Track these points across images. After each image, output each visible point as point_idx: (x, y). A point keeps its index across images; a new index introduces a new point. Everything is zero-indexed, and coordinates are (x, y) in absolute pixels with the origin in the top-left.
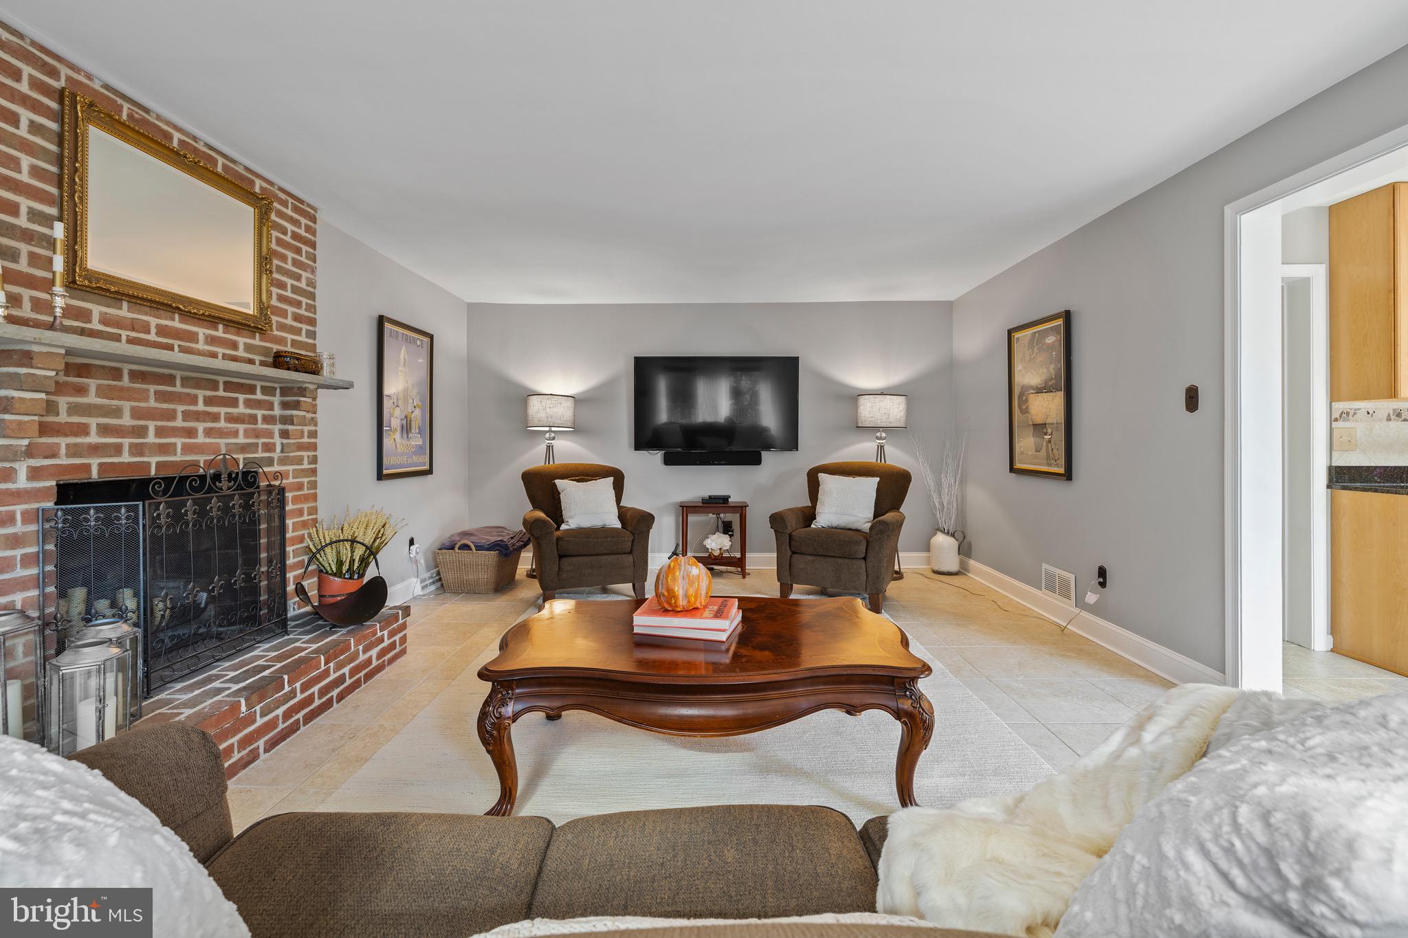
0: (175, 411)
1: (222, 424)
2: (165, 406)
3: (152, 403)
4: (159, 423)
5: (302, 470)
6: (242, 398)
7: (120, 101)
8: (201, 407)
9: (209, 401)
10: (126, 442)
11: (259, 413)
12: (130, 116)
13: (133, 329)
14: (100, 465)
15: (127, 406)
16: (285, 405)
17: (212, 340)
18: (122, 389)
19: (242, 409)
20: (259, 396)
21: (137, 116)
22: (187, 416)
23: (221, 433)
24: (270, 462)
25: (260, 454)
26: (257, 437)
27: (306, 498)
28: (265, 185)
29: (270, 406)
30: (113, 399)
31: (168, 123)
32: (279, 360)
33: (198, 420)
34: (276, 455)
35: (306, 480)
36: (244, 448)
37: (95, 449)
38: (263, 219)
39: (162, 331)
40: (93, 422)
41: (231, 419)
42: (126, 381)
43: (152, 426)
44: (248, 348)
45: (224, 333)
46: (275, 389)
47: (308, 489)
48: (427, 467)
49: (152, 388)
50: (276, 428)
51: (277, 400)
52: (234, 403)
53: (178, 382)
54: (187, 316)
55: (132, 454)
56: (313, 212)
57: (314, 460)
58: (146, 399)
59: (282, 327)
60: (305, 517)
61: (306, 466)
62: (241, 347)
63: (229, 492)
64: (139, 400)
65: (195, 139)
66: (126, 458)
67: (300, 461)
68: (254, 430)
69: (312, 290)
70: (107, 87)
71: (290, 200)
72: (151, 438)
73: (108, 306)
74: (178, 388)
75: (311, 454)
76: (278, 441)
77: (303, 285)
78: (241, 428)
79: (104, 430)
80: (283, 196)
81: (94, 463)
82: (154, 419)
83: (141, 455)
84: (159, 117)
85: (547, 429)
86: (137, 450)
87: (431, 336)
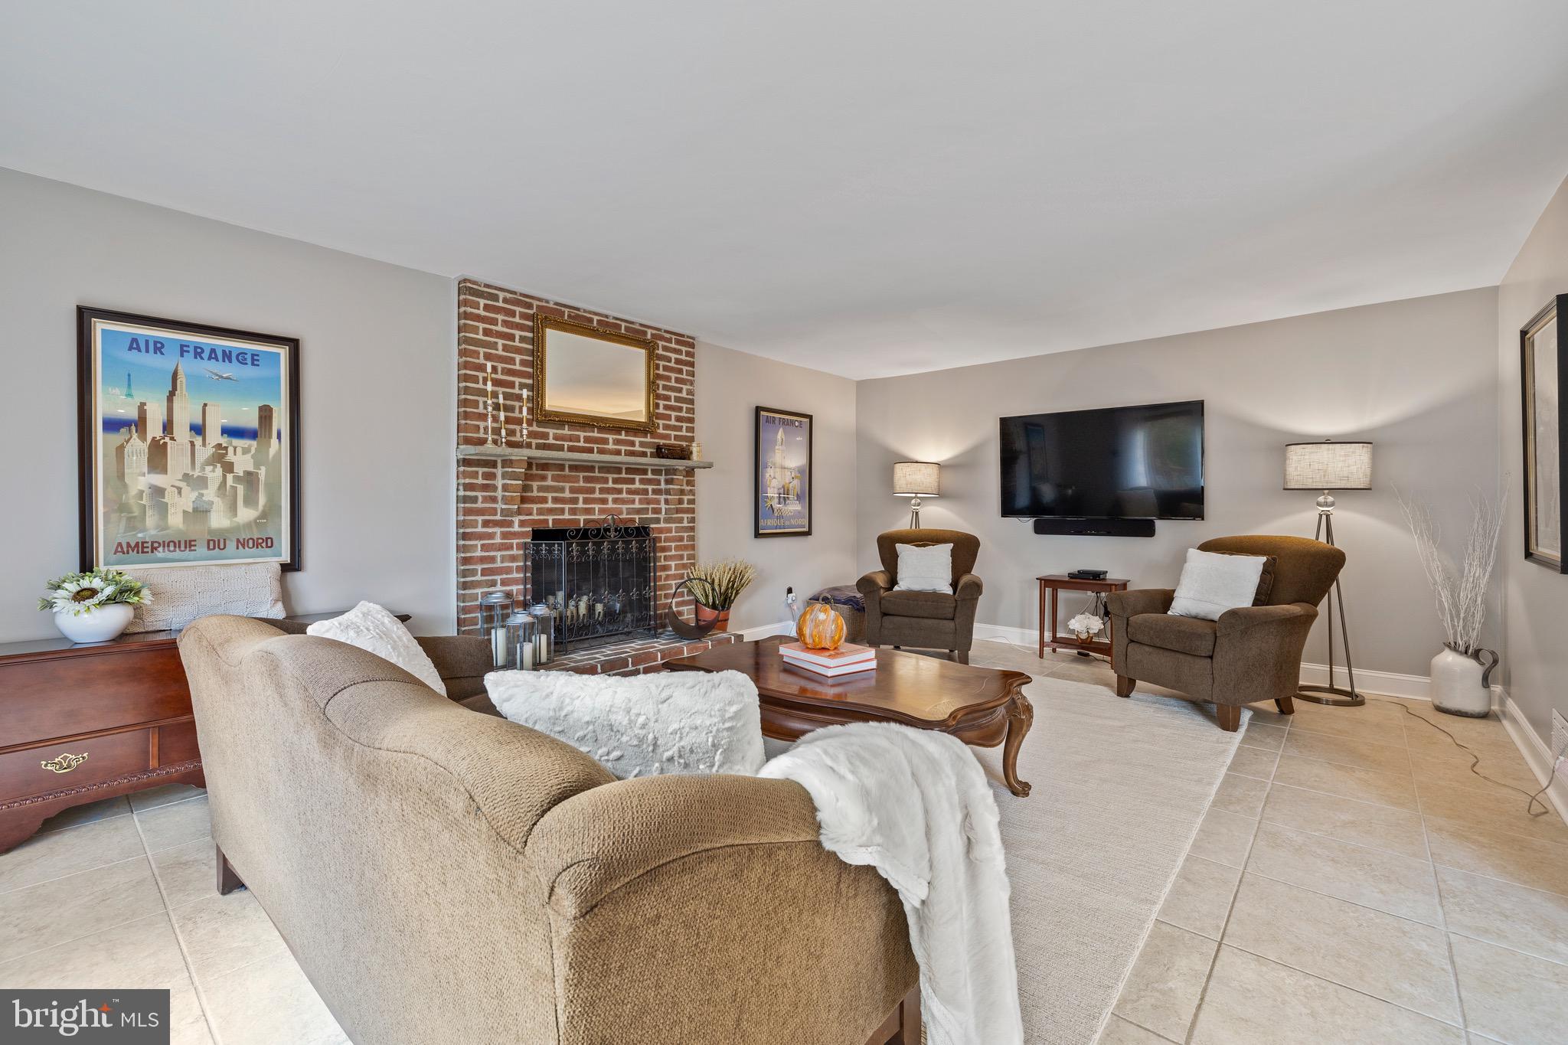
0: (594, 488)
1: (624, 495)
2: (589, 485)
3: (582, 484)
4: (585, 496)
5: (683, 527)
6: (637, 478)
7: (563, 309)
8: (610, 485)
9: (615, 481)
10: (567, 507)
11: (650, 488)
12: (569, 316)
13: (571, 441)
14: (553, 520)
15: (567, 485)
16: (667, 482)
17: (617, 442)
18: (564, 476)
19: (637, 485)
20: (650, 476)
21: (573, 314)
22: (602, 491)
23: (623, 501)
24: (658, 521)
25: (650, 515)
26: (648, 504)
27: (686, 547)
28: (654, 332)
29: (658, 482)
30: (559, 482)
31: (590, 312)
32: (659, 452)
33: (609, 493)
34: (662, 516)
35: (686, 535)
36: (638, 511)
37: (551, 511)
38: (652, 356)
39: (587, 440)
40: (550, 495)
41: (629, 492)
42: (567, 472)
43: (581, 497)
44: (642, 444)
45: (626, 436)
46: (662, 470)
47: (687, 541)
48: (806, 529)
49: (581, 475)
50: (662, 498)
51: (662, 478)
52: (632, 481)
53: (597, 470)
54: (601, 429)
55: (570, 514)
56: (692, 341)
57: (693, 520)
58: (578, 481)
59: (666, 427)
60: (685, 561)
61: (685, 524)
62: (637, 444)
63: (615, 539)
64: (574, 482)
65: (607, 317)
66: (567, 516)
67: (681, 520)
68: (647, 499)
69: (691, 397)
70: (556, 304)
71: (674, 337)
72: (581, 505)
73: (557, 429)
74: (597, 474)
75: (689, 516)
76: (663, 506)
77: (684, 395)
78: (637, 497)
79: (556, 500)
80: (668, 336)
81: (550, 518)
82: (582, 494)
83: (575, 514)
84: (585, 311)
85: (914, 495)
86: (573, 511)
87: (810, 417)
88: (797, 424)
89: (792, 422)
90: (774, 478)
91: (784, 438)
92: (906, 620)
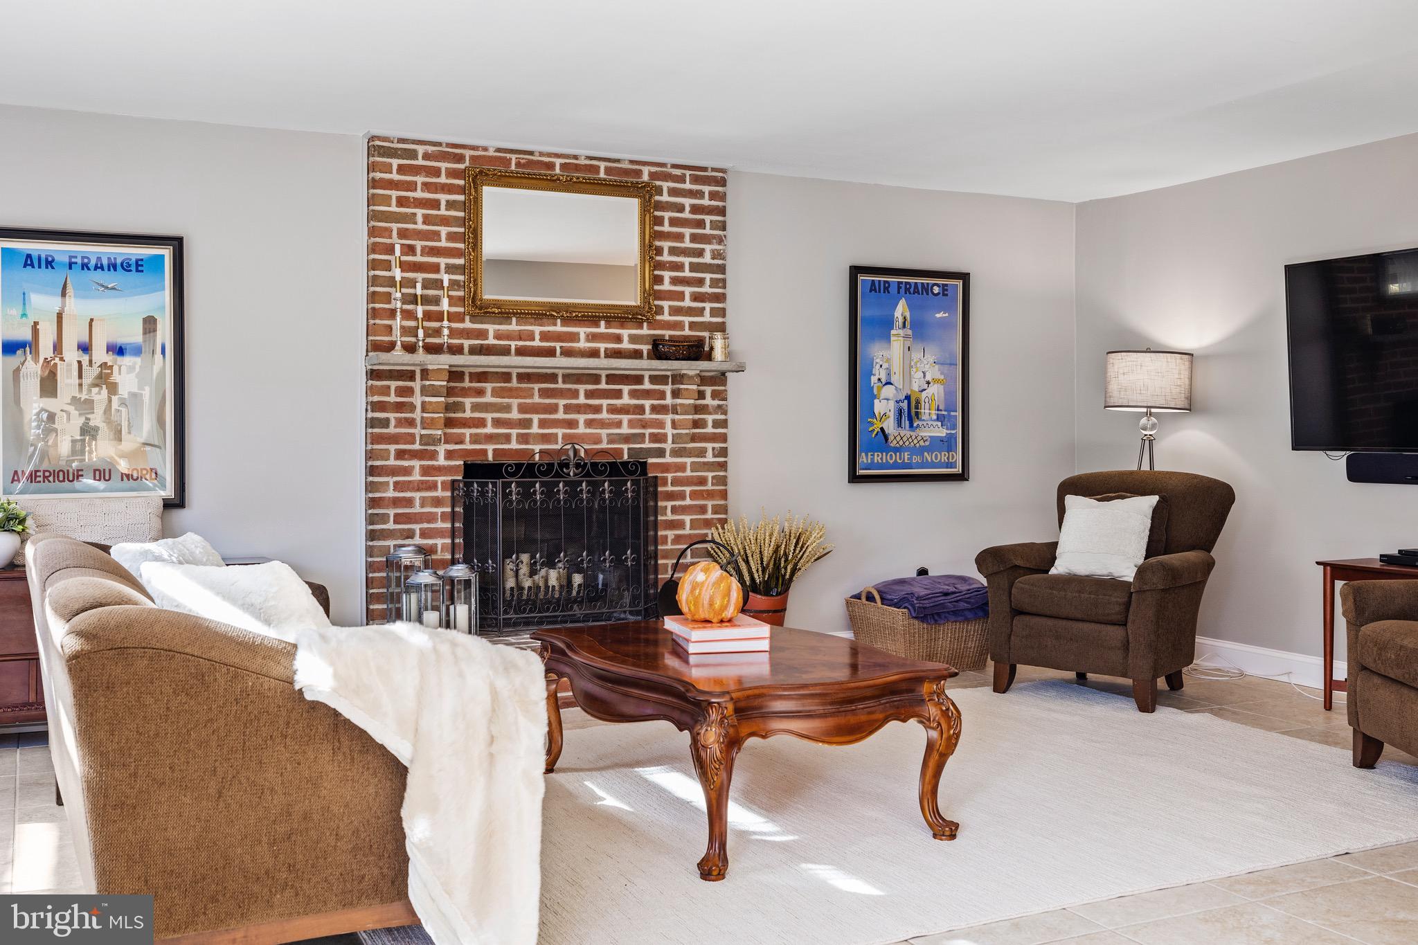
0: (557, 405)
1: (604, 415)
2: (547, 401)
3: (537, 399)
4: (543, 416)
5: (705, 463)
6: (626, 389)
7: (508, 156)
8: (582, 400)
9: (589, 394)
10: (514, 432)
11: (647, 404)
12: (518, 164)
13: (520, 339)
14: (495, 450)
15: (515, 402)
16: (675, 394)
17: (593, 337)
18: (511, 389)
19: (626, 400)
20: (647, 385)
21: (522, 161)
22: (567, 409)
23: (602, 424)
24: (661, 453)
25: (647, 445)
26: (644, 427)
27: (710, 495)
28: (654, 169)
29: (662, 395)
30: (504, 398)
31: (549, 155)
32: (659, 350)
33: (579, 413)
34: (668, 446)
35: (710, 475)
36: (627, 439)
37: (490, 438)
38: (649, 207)
39: (545, 337)
40: (489, 417)
41: (613, 410)
42: (514, 383)
43: (536, 418)
44: (633, 339)
45: (606, 328)
46: (668, 376)
47: (713, 484)
48: (958, 470)
49: (536, 386)
50: (668, 418)
51: (668, 389)
52: (618, 395)
53: (560, 380)
54: (567, 321)
55: (519, 442)
56: (721, 174)
57: (723, 452)
58: (532, 396)
59: (675, 311)
60: (709, 515)
61: (709, 458)
62: (626, 339)
63: (576, 478)
64: (525, 397)
65: (576, 157)
66: (514, 445)
67: (702, 453)
68: (640, 420)
69: (720, 262)
70: (499, 150)
71: (688, 173)
72: (535, 429)
73: (500, 324)
74: (560, 385)
75: (717, 445)
76: (669, 431)
77: (707, 259)
78: (625, 418)
79: (497, 423)
80: (678, 172)
81: (490, 448)
82: (537, 413)
83: (527, 443)
84: (541, 154)
85: (1145, 410)
86: (523, 439)
87: (965, 277)
88: (936, 290)
89: (927, 289)
90: (888, 383)
91: (908, 315)
92: (1050, 622)
